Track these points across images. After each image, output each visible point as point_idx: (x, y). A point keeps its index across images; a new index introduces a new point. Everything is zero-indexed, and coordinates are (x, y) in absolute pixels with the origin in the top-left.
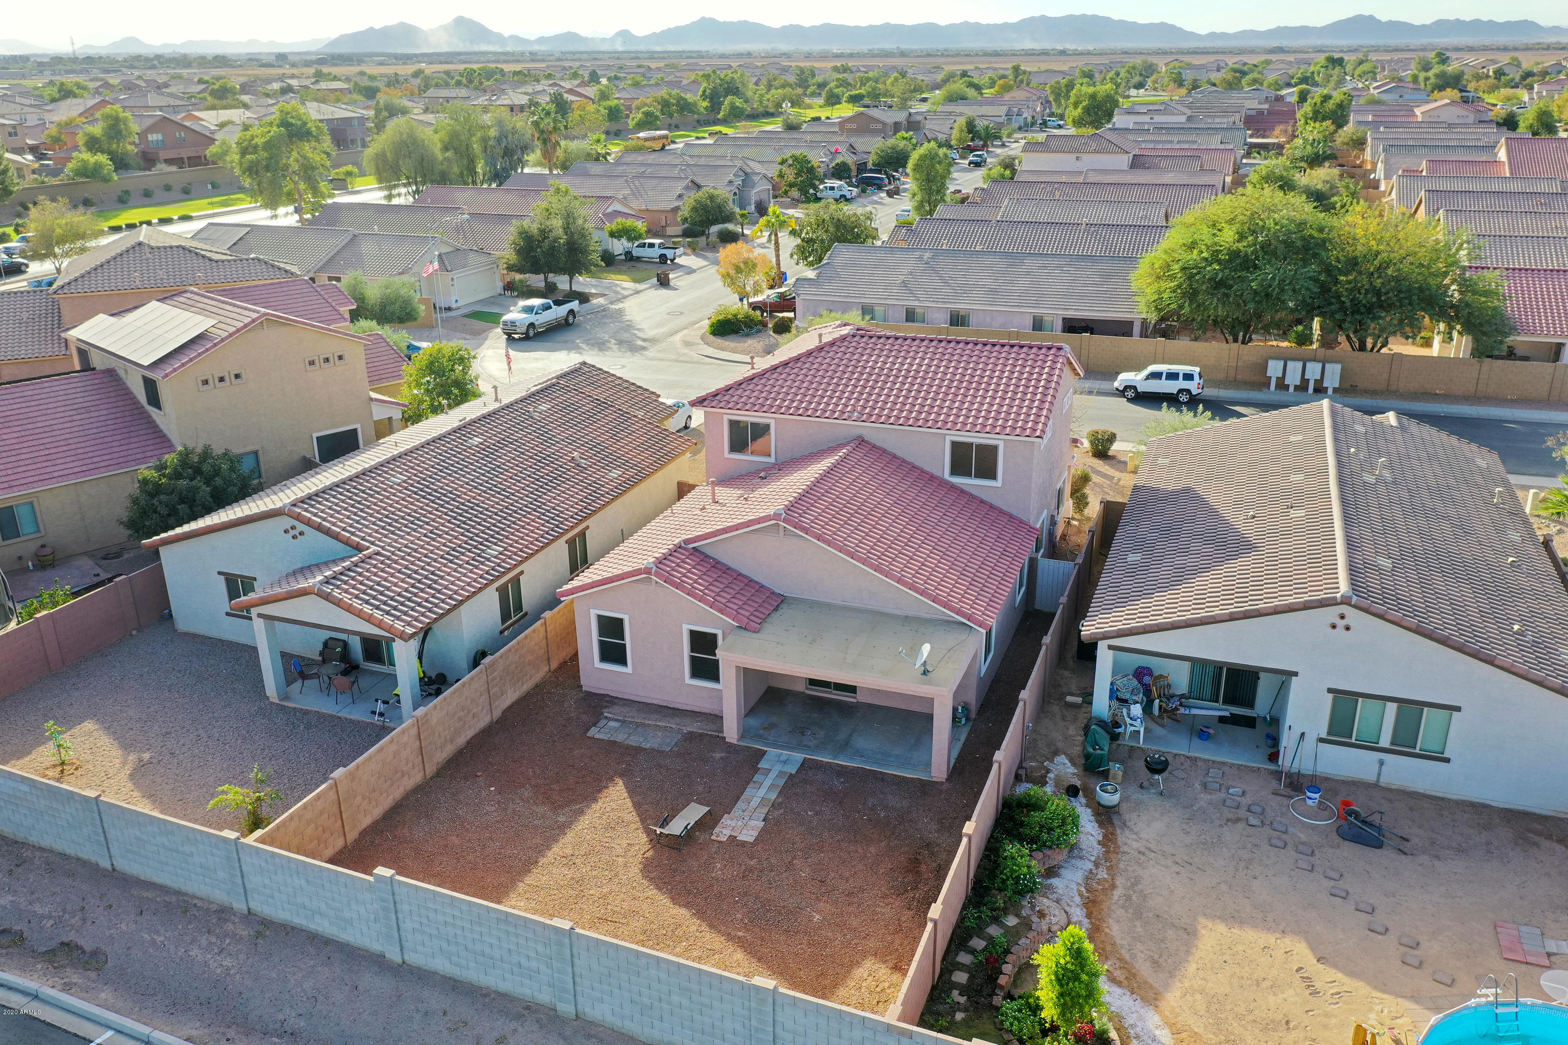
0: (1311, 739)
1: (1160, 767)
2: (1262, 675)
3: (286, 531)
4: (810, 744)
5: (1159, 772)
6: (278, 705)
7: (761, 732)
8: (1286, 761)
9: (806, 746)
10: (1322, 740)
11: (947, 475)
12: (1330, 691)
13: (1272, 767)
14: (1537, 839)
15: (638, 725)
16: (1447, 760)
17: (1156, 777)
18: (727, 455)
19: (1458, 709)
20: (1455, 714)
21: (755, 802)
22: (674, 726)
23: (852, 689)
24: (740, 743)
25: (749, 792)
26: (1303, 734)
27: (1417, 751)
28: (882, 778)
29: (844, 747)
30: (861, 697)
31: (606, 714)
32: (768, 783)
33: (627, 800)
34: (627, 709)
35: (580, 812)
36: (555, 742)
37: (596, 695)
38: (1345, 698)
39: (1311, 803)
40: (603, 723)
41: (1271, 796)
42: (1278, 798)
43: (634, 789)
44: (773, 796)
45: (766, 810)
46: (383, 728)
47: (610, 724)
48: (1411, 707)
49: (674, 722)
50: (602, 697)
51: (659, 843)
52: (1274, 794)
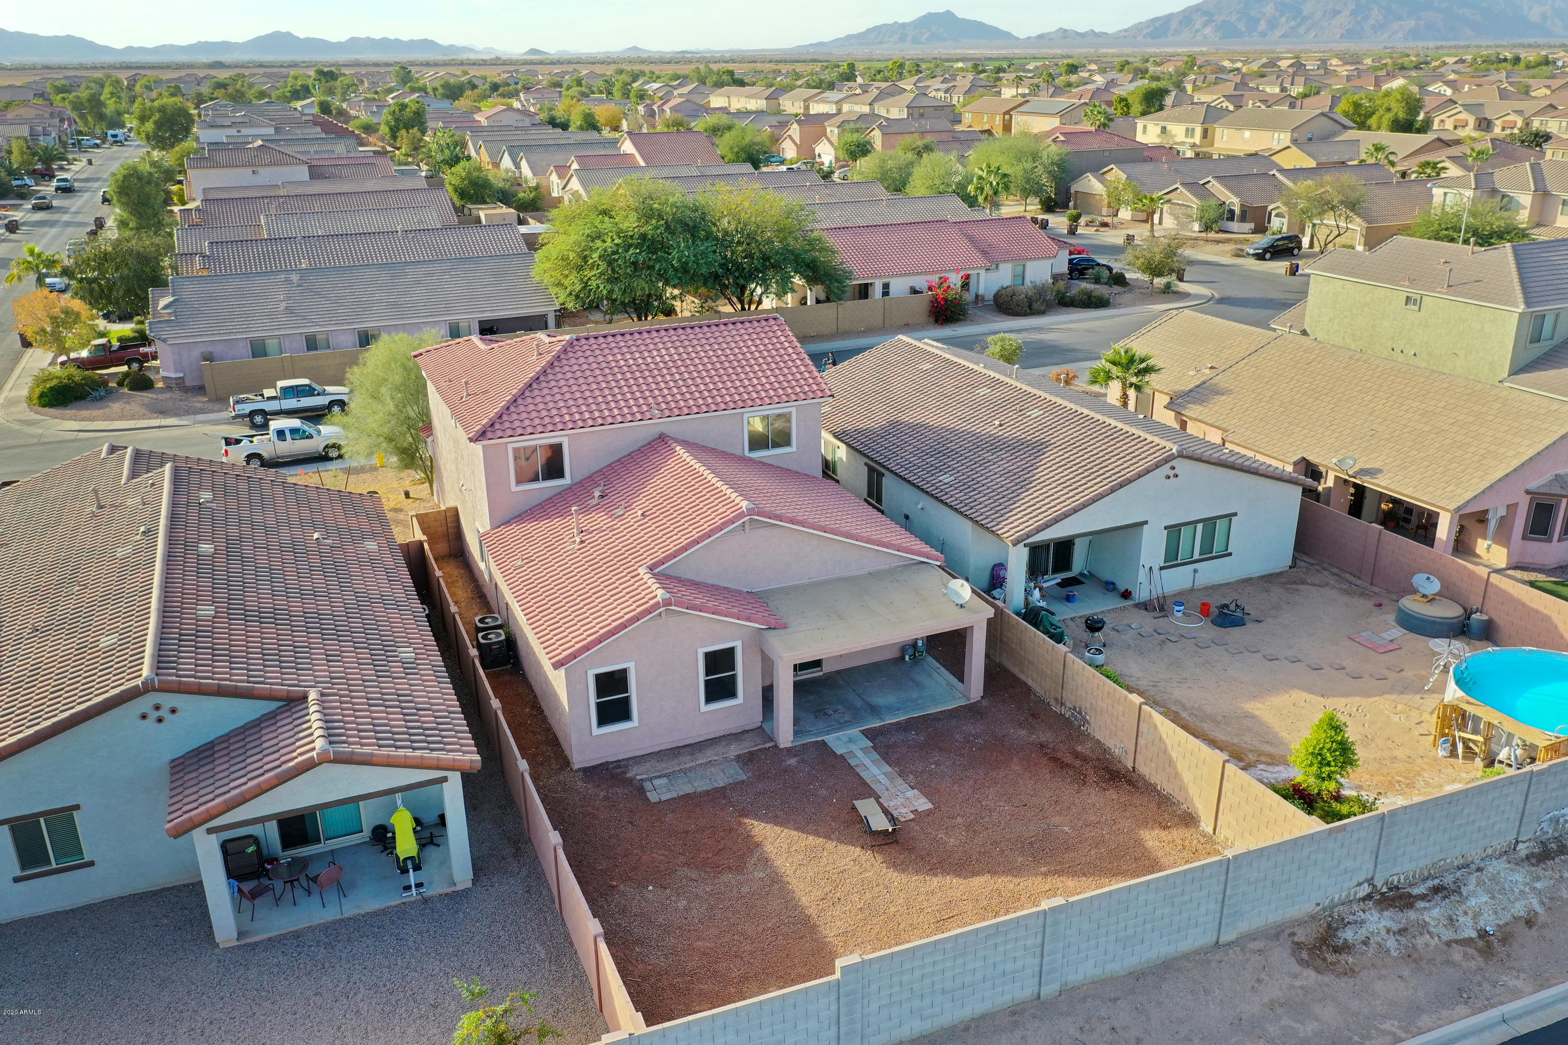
0: (1156, 569)
1: (1100, 625)
2: (1077, 541)
3: (144, 717)
4: (846, 718)
5: (1099, 629)
6: (239, 947)
8: (1142, 593)
9: (845, 722)
10: (1161, 568)
11: (747, 453)
12: (1166, 528)
13: (1131, 603)
14: (1294, 586)
15: (684, 773)
16: (1230, 554)
17: (1097, 634)
18: (514, 488)
19: (1235, 514)
20: (1234, 519)
21: (884, 780)
22: (716, 758)
23: (817, 664)
24: (795, 744)
25: (865, 775)
26: (1151, 568)
27: (1214, 554)
28: (937, 717)
29: (873, 710)
30: (827, 668)
31: (637, 778)
32: (867, 762)
33: (786, 831)
34: (648, 765)
35: (766, 861)
36: (631, 823)
37: (594, 767)
38: (1174, 531)
39: (1180, 614)
40: (648, 786)
41: (1155, 620)
42: (1161, 619)
43: (775, 820)
44: (888, 769)
45: (900, 780)
46: (425, 901)
47: (657, 782)
48: (1210, 523)
49: (710, 754)
50: (604, 766)
51: (872, 846)
52: (1156, 617)
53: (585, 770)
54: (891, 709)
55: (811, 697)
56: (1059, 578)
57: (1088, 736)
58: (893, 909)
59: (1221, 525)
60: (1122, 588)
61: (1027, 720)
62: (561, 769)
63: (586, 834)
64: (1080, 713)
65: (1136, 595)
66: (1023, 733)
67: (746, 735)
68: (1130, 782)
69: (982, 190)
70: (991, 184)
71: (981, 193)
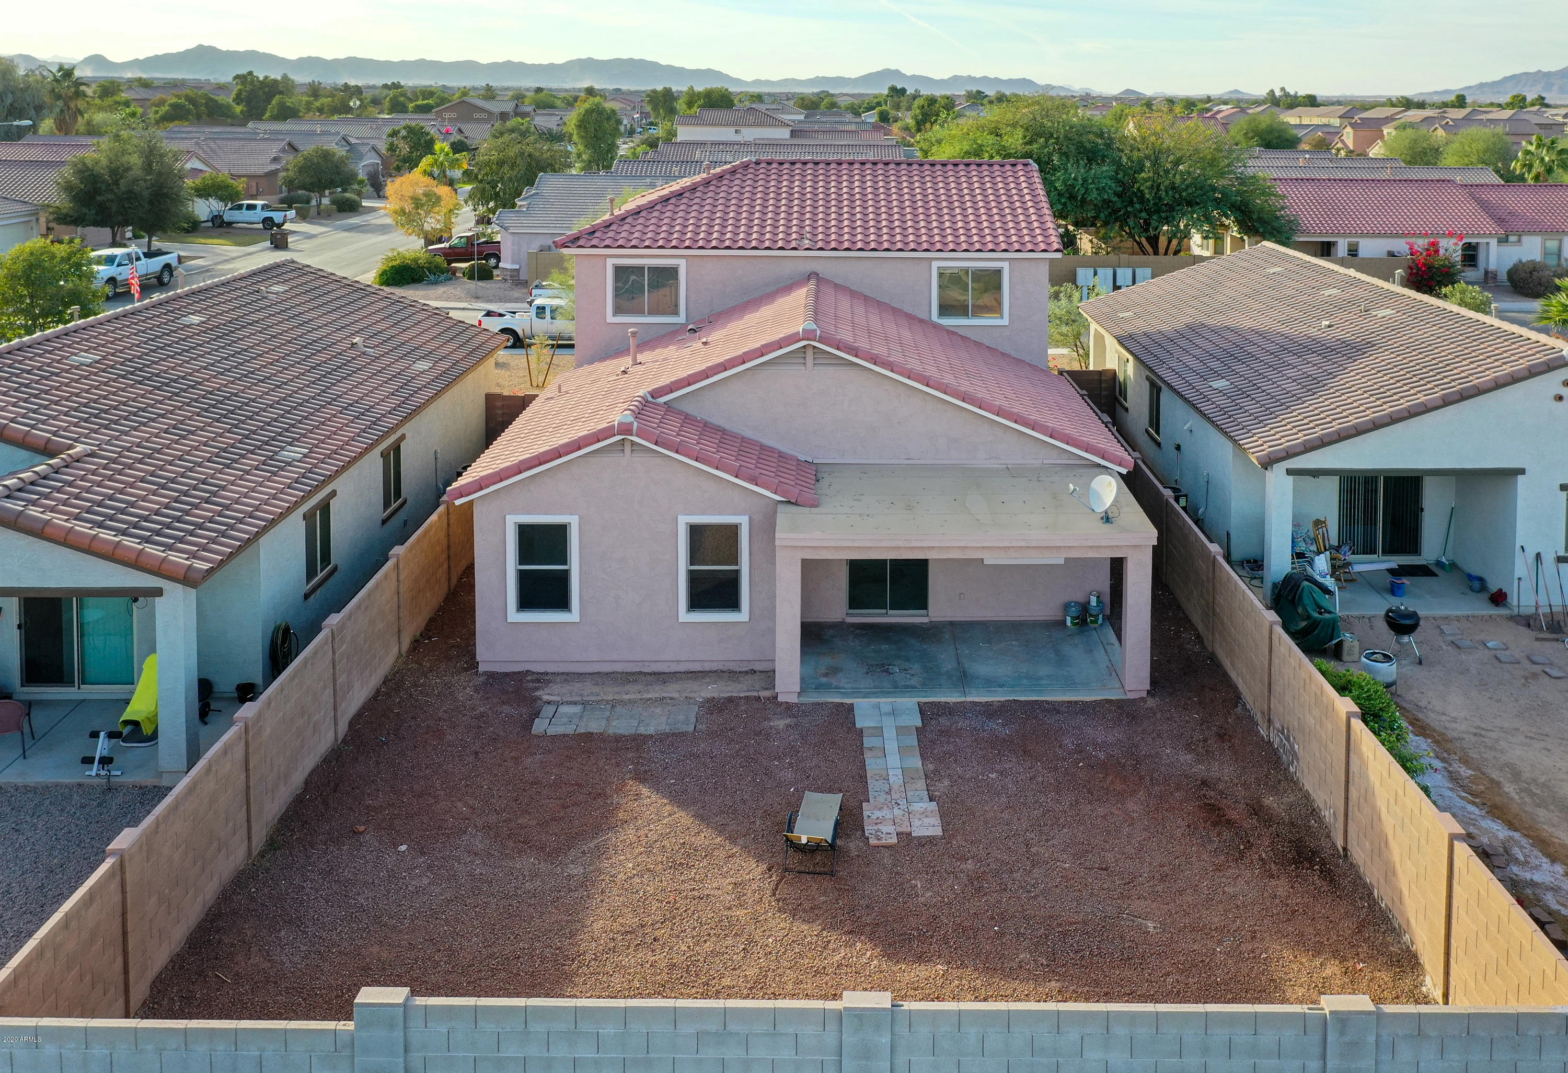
0: (1548, 558)
4: (913, 682)
5: (1410, 629)
7: (824, 680)
8: (1524, 598)
9: (906, 687)
10: (1560, 560)
11: (935, 316)
13: (1503, 611)
15: (613, 704)
17: (1405, 639)
18: (611, 318)
21: (896, 777)
22: (675, 695)
24: (803, 700)
25: (872, 764)
26: (1539, 555)
28: (1054, 708)
29: (963, 679)
31: (546, 698)
32: (892, 746)
33: (680, 813)
34: (576, 685)
36: (477, 753)
37: (507, 675)
40: (548, 710)
41: (1538, 644)
42: (1547, 644)
43: (679, 798)
44: (916, 762)
45: (921, 784)
47: (563, 709)
49: (672, 690)
50: (522, 675)
51: (786, 869)
52: (1537, 639)
53: (492, 674)
54: (990, 683)
55: (885, 647)
56: (1394, 562)
57: (1294, 784)
60: (1493, 587)
61: (1205, 740)
62: (467, 669)
63: (403, 755)
64: (1288, 739)
65: (1513, 600)
66: (1187, 757)
67: (749, 677)
68: (1328, 874)
69: (1530, 167)
70: (1542, 159)
71: (1529, 171)
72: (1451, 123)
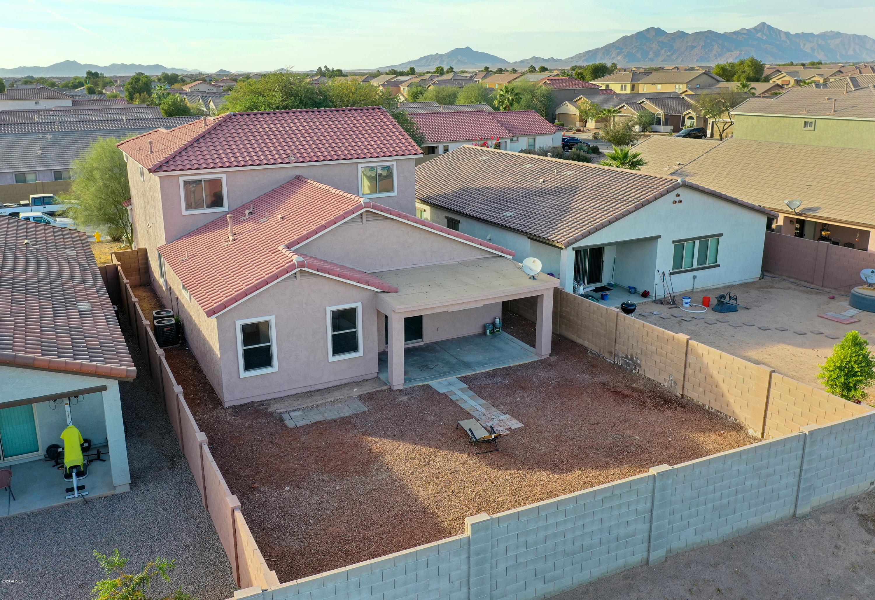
0: (667, 274)
4: (446, 370)
5: (631, 311)
8: (658, 293)
9: (446, 372)
10: (671, 274)
12: (673, 242)
13: (650, 299)
14: (765, 290)
15: (314, 407)
16: (718, 266)
17: (630, 315)
18: (184, 212)
19: (722, 235)
20: (720, 238)
21: (481, 409)
22: (341, 397)
24: (406, 387)
25: (464, 406)
26: (663, 273)
27: (707, 265)
28: (517, 368)
29: (466, 365)
30: (427, 340)
31: (277, 412)
32: (465, 397)
33: (403, 444)
34: (286, 403)
35: (386, 467)
36: (271, 442)
37: (242, 405)
38: (679, 245)
39: (688, 305)
40: (285, 416)
41: (670, 310)
42: (674, 309)
44: (482, 401)
45: (494, 409)
46: (87, 502)
47: (293, 414)
48: (704, 240)
49: (337, 395)
50: (251, 404)
51: (477, 453)
52: (670, 308)
53: (234, 408)
54: (480, 364)
55: (415, 358)
56: (593, 286)
58: (501, 498)
59: (711, 242)
60: (641, 290)
61: (588, 368)
62: (215, 407)
63: (233, 451)
64: (632, 359)
65: (653, 294)
66: (587, 377)
67: (366, 383)
68: (681, 405)
69: (503, 102)
70: (508, 98)
71: (502, 105)
72: (437, 82)
